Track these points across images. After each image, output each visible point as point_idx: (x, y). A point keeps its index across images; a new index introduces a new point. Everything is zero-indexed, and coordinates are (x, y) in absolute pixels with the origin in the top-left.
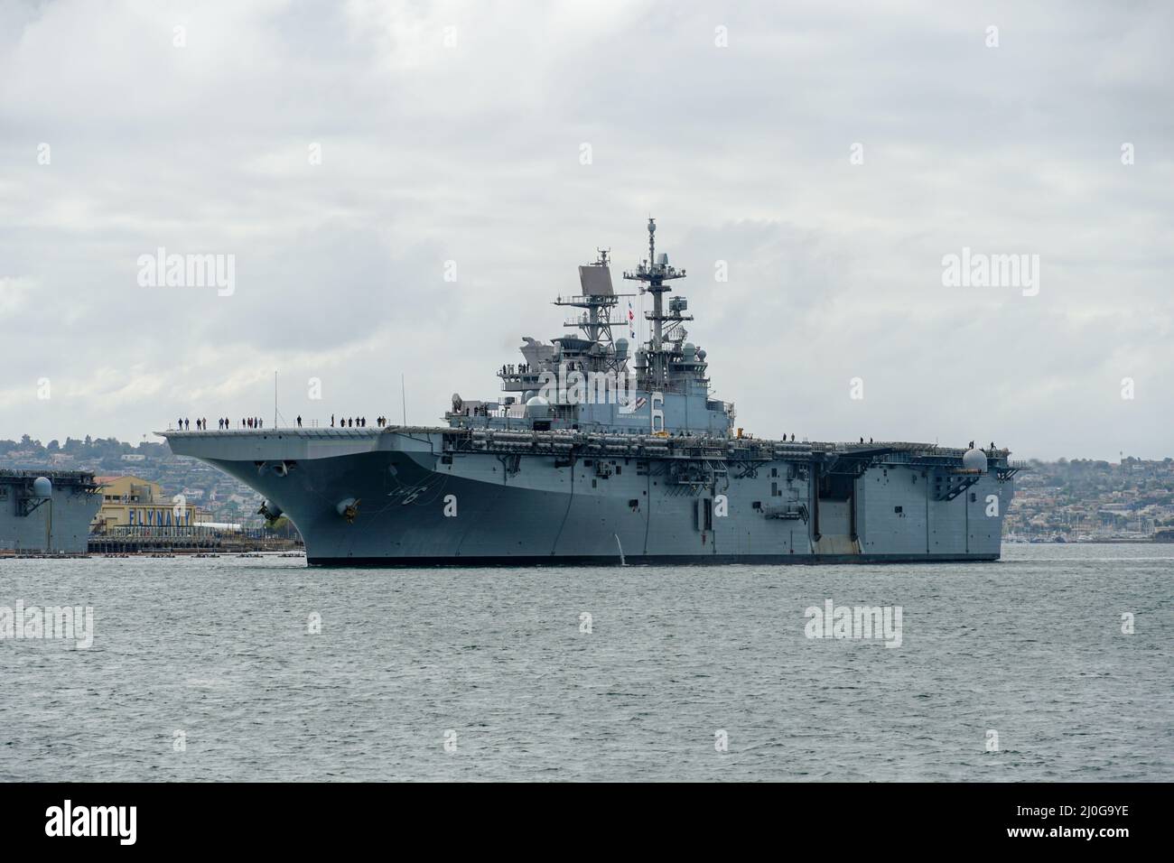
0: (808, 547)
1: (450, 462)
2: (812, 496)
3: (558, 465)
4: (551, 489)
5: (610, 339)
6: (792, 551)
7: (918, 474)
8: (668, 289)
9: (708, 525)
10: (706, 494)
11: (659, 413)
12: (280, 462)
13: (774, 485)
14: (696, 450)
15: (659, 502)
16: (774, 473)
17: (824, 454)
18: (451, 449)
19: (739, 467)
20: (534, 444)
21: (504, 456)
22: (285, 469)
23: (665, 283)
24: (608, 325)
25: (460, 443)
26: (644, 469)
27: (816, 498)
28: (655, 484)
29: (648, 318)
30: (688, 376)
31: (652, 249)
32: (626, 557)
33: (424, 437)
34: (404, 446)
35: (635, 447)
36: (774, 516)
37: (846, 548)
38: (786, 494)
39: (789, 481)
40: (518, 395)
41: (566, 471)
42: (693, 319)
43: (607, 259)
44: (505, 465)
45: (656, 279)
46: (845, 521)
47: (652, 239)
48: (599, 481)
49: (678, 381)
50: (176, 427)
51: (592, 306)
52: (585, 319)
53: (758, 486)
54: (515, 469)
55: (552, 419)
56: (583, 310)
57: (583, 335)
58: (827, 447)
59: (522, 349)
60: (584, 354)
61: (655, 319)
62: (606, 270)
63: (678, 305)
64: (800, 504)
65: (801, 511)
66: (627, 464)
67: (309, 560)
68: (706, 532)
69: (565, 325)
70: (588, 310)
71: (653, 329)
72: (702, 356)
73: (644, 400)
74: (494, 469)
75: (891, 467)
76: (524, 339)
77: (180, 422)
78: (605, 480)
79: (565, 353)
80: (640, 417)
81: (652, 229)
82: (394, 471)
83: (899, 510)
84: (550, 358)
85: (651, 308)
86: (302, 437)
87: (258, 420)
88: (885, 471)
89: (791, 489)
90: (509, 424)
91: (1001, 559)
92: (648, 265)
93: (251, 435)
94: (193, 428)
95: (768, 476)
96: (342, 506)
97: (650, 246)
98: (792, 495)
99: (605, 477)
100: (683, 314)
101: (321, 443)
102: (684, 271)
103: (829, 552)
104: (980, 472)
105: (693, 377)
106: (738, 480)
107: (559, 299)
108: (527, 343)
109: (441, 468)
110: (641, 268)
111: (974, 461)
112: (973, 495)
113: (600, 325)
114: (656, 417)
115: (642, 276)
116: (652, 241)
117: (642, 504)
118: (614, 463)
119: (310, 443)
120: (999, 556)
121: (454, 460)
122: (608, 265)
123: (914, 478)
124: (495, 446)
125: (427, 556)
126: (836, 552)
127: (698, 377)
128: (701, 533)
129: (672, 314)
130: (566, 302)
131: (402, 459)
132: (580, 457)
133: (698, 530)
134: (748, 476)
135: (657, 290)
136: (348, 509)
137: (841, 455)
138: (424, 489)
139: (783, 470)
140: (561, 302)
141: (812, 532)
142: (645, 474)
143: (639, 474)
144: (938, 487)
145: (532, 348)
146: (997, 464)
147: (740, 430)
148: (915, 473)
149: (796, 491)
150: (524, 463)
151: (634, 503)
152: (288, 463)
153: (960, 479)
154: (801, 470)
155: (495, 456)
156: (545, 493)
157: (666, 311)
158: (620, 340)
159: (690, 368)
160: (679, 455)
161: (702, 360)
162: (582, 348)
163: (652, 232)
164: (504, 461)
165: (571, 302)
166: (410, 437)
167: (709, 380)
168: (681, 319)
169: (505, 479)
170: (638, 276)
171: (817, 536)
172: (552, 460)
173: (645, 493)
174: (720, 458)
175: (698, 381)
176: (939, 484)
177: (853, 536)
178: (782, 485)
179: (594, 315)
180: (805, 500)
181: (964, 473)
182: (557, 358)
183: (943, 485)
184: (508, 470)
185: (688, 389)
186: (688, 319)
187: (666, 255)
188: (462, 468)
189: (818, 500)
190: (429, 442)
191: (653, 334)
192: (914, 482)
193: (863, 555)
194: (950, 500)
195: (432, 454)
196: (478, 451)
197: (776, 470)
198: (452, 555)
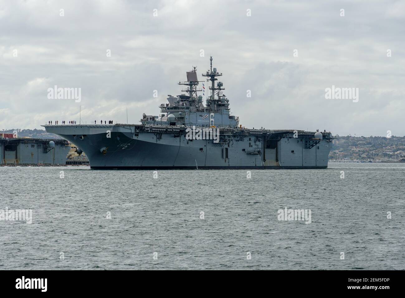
0: (261, 164)
1: (138, 136)
2: (263, 147)
3: (175, 137)
4: (173, 145)
5: (197, 96)
6: (256, 165)
7: (299, 140)
8: (216, 79)
9: (227, 157)
10: (226, 146)
11: (213, 120)
12: (81, 135)
13: (250, 144)
14: (222, 132)
15: (210, 149)
16: (250, 139)
17: (266, 133)
18: (138, 131)
19: (238, 137)
20: (166, 130)
22: (83, 137)
23: (215, 77)
24: (196, 91)
25: (141, 129)
27: (264, 148)
28: (209, 143)
29: (210, 89)
30: (223, 108)
31: (211, 67)
32: (198, 167)
33: (129, 127)
34: (122, 130)
36: (249, 154)
37: (275, 164)
38: (254, 146)
39: (255, 142)
40: (165, 114)
41: (178, 138)
43: (196, 69)
44: (157, 136)
45: (213, 76)
46: (274, 155)
47: (211, 63)
48: (190, 142)
49: (220, 109)
51: (191, 85)
52: (188, 89)
53: (244, 144)
54: (160, 138)
55: (176, 122)
56: (188, 86)
57: (187, 94)
58: (268, 131)
59: (167, 99)
60: (187, 101)
61: (212, 89)
62: (195, 73)
63: (220, 85)
64: (259, 150)
65: (259, 152)
67: (91, 167)
68: (226, 159)
69: (182, 91)
70: (189, 86)
72: (228, 101)
73: (208, 115)
75: (290, 138)
76: (168, 96)
79: (181, 100)
80: (206, 121)
81: (211, 60)
82: (118, 139)
83: (293, 152)
84: (176, 102)
85: (211, 86)
86: (88, 127)
87: (75, 121)
88: (288, 139)
89: (255, 145)
90: (161, 123)
91: (328, 168)
92: (210, 72)
95: (248, 141)
96: (102, 150)
97: (210, 65)
98: (256, 147)
99: (191, 140)
100: (221, 87)
101: (94, 129)
102: (222, 74)
103: (269, 165)
104: (320, 139)
105: (224, 108)
106: (237, 142)
107: (180, 83)
108: (169, 97)
109: (135, 138)
110: (207, 72)
111: (318, 136)
112: (318, 147)
113: (193, 91)
114: (211, 121)
115: (208, 75)
116: (211, 64)
117: (204, 149)
119: (91, 129)
120: (327, 167)
121: (139, 135)
122: (196, 71)
124: (153, 130)
125: (131, 166)
126: (271, 165)
127: (226, 108)
128: (224, 159)
129: (218, 87)
130: (182, 83)
131: (121, 135)
132: (183, 134)
133: (224, 158)
134: (241, 141)
135: (213, 80)
136: (104, 151)
137: (272, 134)
138: (129, 144)
139: (253, 138)
140: (181, 83)
141: (263, 159)
143: (203, 140)
144: (306, 144)
145: (171, 98)
146: (327, 137)
147: (241, 125)
149: (258, 145)
150: (163, 136)
151: (201, 149)
152: (84, 135)
153: (313, 142)
154: (259, 139)
155: (153, 134)
156: (171, 146)
157: (216, 86)
158: (199, 96)
159: (224, 105)
161: (228, 103)
162: (186, 99)
163: (211, 61)
164: (156, 135)
165: (184, 83)
166: (124, 127)
167: (230, 109)
168: (221, 89)
169: (157, 141)
170: (207, 75)
171: (264, 160)
172: (173, 135)
173: (205, 146)
175: (226, 109)
177: (277, 160)
178: (253, 143)
179: (191, 88)
180: (260, 148)
181: (315, 140)
182: (178, 102)
183: (308, 144)
184: (158, 138)
185: (223, 112)
186: (223, 89)
187: (216, 68)
188: (142, 138)
189: (265, 149)
190: (130, 129)
191: (212, 94)
192: (298, 143)
193: (280, 166)
194: (310, 148)
195: (131, 133)
196: (147, 132)
197: (250, 138)
198: (139, 166)
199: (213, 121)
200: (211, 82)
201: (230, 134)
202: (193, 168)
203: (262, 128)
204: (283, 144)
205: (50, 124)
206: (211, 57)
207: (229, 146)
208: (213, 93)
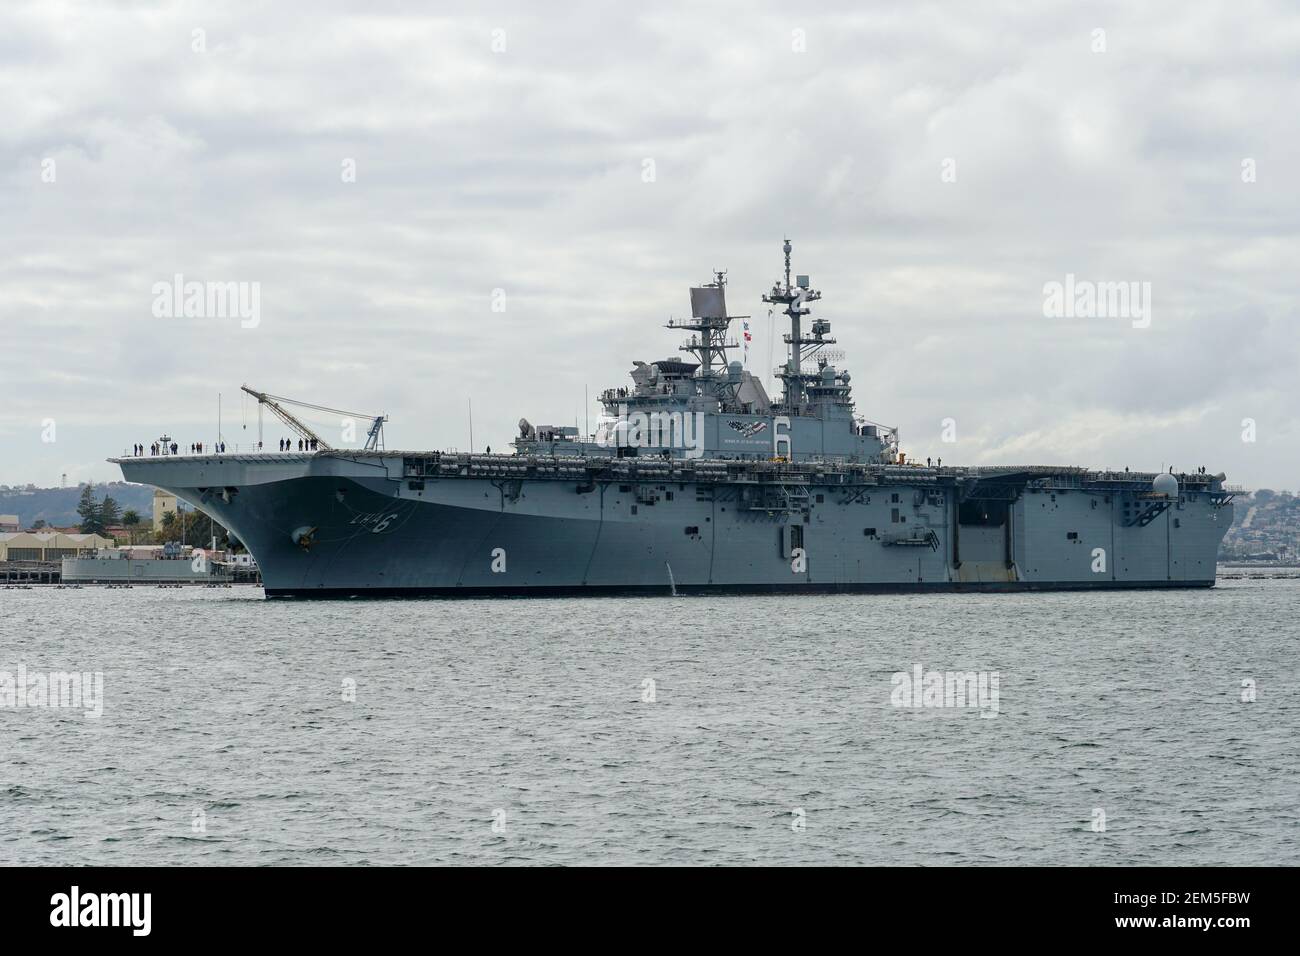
1: (421, 488)
2: (950, 522)
3: (579, 491)
4: (569, 516)
5: (725, 362)
6: (920, 579)
7: (1100, 499)
8: (807, 312)
10: (796, 519)
11: (786, 438)
12: (221, 488)
13: (895, 512)
14: (768, 475)
15: (728, 529)
16: (895, 498)
17: (954, 478)
18: (413, 473)
19: (844, 492)
21: (501, 482)
22: (225, 495)
23: (802, 306)
24: (723, 348)
25: (428, 467)
26: (707, 495)
27: (956, 525)
28: (723, 510)
29: (786, 342)
30: (827, 400)
31: (788, 271)
32: (678, 587)
35: (678, 472)
36: (891, 544)
37: (1000, 575)
38: (912, 520)
39: (916, 506)
41: (592, 497)
42: (835, 342)
43: (723, 280)
44: (502, 491)
45: (793, 301)
46: (998, 549)
47: (787, 261)
48: (641, 508)
49: (815, 405)
51: (704, 329)
52: (694, 342)
53: (876, 512)
54: (514, 497)
57: (689, 358)
58: (957, 471)
59: (632, 373)
60: (685, 378)
61: (801, 342)
62: (721, 291)
63: (821, 328)
64: (928, 530)
65: (930, 539)
66: (682, 489)
67: (267, 592)
69: (681, 349)
70: (699, 334)
71: (791, 352)
72: (846, 379)
73: (764, 424)
74: (486, 496)
75: (1061, 492)
76: (635, 364)
78: (650, 507)
79: (666, 378)
80: (757, 442)
81: (788, 250)
82: (340, 498)
83: (1073, 536)
84: (648, 383)
85: (790, 331)
88: (1053, 497)
89: (918, 515)
90: (583, 450)
91: (1216, 586)
92: (783, 287)
95: (887, 502)
96: (296, 535)
97: (784, 267)
98: (921, 521)
99: (650, 503)
100: (825, 337)
101: (257, 468)
102: (819, 293)
103: (974, 579)
104: (1167, 496)
105: (832, 401)
106: (843, 505)
107: (671, 322)
108: (637, 367)
109: (407, 494)
110: (775, 289)
111: (1163, 485)
112: (1175, 520)
113: (715, 348)
114: (779, 442)
115: (777, 299)
116: (788, 263)
117: (705, 530)
118: (662, 488)
119: (248, 468)
120: (1213, 583)
121: (426, 486)
122: (725, 287)
123: (1094, 504)
124: (474, 471)
125: (420, 586)
126: (984, 580)
127: (840, 401)
129: (812, 337)
130: (678, 325)
131: (347, 485)
132: (609, 483)
133: (786, 559)
134: (858, 502)
135: (795, 313)
136: (303, 537)
137: (979, 480)
138: (394, 516)
139: (908, 496)
140: (674, 325)
141: (950, 559)
142: (707, 499)
143: (699, 499)
144: (1127, 513)
145: (640, 371)
147: (902, 456)
148: (1095, 498)
149: (926, 517)
150: (525, 489)
151: (692, 531)
152: (229, 489)
153: (1148, 504)
154: (932, 496)
155: (484, 482)
156: (562, 520)
157: (806, 333)
158: (734, 363)
159: (833, 392)
160: (743, 480)
161: (846, 385)
162: (682, 371)
163: (787, 253)
164: (501, 487)
165: (682, 325)
166: (355, 462)
167: (854, 404)
168: (822, 342)
169: (503, 506)
170: (773, 298)
171: (957, 564)
172: (574, 486)
173: (708, 519)
174: (804, 483)
175: (839, 405)
176: (1127, 509)
177: (1009, 564)
178: (906, 509)
179: (706, 338)
180: (939, 526)
181: (1151, 498)
182: (654, 382)
183: (1132, 509)
184: (506, 496)
185: (825, 414)
186: (830, 342)
187: (807, 277)
188: (435, 494)
189: (960, 527)
190: (382, 466)
191: (791, 357)
192: (1093, 508)
193: (1022, 583)
194: (1143, 525)
195: (387, 479)
196: (453, 476)
197: (897, 495)
198: (452, 585)
199: (786, 442)
201: (801, 480)
202: (662, 591)
204: (1030, 510)
205: (138, 454)
206: (787, 242)
207: (807, 519)
208: (797, 353)
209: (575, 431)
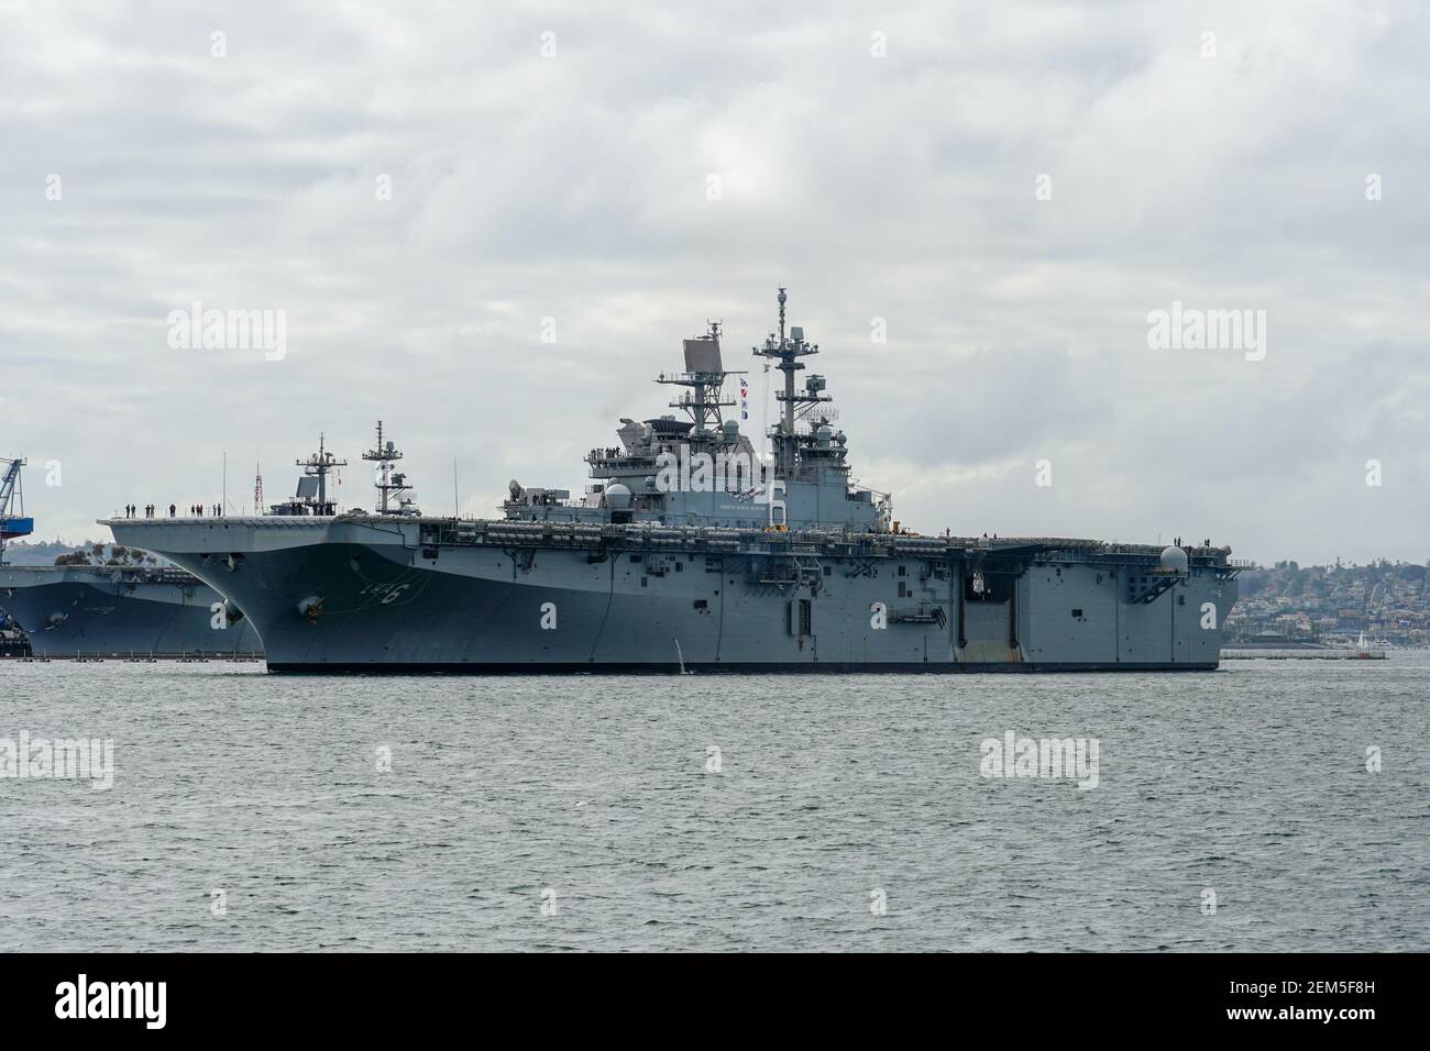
0: (952, 654)
1: (436, 556)
2: (955, 597)
3: (591, 560)
4: (582, 589)
5: (720, 421)
6: (926, 659)
7: (1105, 573)
8: (801, 366)
9: (806, 629)
10: (804, 593)
11: (781, 503)
12: (226, 554)
13: (902, 586)
14: (779, 545)
15: (737, 603)
16: (902, 571)
17: (963, 550)
18: (430, 540)
19: (852, 564)
21: (514, 550)
22: (231, 562)
23: (797, 360)
24: (717, 405)
25: (445, 534)
26: (716, 566)
27: (961, 598)
28: (732, 582)
29: (779, 399)
30: (821, 463)
31: (782, 322)
32: (685, 665)
33: (394, 528)
34: (362, 537)
35: (692, 541)
36: (898, 621)
37: (1005, 656)
38: (918, 595)
39: (923, 580)
41: (604, 568)
42: (830, 400)
43: (718, 332)
44: (514, 560)
45: (788, 355)
46: (1004, 626)
47: (782, 311)
48: (651, 579)
49: (810, 469)
50: (123, 515)
51: (698, 385)
52: (688, 398)
53: (878, 586)
54: (526, 566)
55: (633, 510)
56: (687, 388)
57: (685, 417)
58: (967, 542)
59: (618, 431)
60: (680, 437)
61: (796, 399)
62: (716, 343)
63: (815, 384)
64: (936, 606)
65: (937, 614)
66: (691, 559)
67: (269, 666)
68: (804, 636)
69: (671, 406)
70: (692, 390)
71: (784, 409)
72: (842, 440)
74: (499, 565)
75: (1068, 565)
76: (622, 421)
77: (128, 508)
78: (660, 578)
79: (659, 437)
80: (752, 508)
81: (782, 299)
82: (355, 566)
83: (1077, 613)
84: (641, 442)
85: (782, 387)
86: (248, 526)
88: (1059, 570)
89: (925, 590)
90: (576, 515)
91: (1220, 668)
92: (777, 339)
93: (197, 523)
94: (141, 515)
95: (893, 575)
96: (303, 606)
97: (779, 318)
98: (927, 596)
99: (660, 574)
100: (820, 394)
101: (267, 533)
102: (816, 347)
103: (980, 660)
104: (1177, 572)
105: (828, 464)
106: (850, 577)
107: (662, 376)
108: (624, 425)
109: (421, 563)
110: (768, 342)
111: (1171, 559)
112: (1181, 598)
113: (709, 405)
114: (774, 508)
115: (770, 352)
116: (782, 314)
117: (713, 605)
118: (672, 559)
119: (258, 533)
120: (1217, 665)
121: (441, 554)
122: (720, 339)
123: (1099, 579)
125: (425, 661)
126: (988, 660)
127: (835, 464)
128: (796, 638)
129: (807, 394)
130: (669, 380)
131: (363, 553)
132: (619, 552)
133: (793, 636)
134: (865, 574)
135: (789, 367)
136: (309, 608)
137: (988, 552)
138: (406, 586)
139: (915, 569)
140: (664, 380)
141: (955, 638)
142: (717, 571)
143: (708, 571)
144: (1132, 589)
145: (629, 430)
146: (1208, 563)
147: (896, 524)
148: (1102, 573)
149: (933, 592)
150: (539, 558)
151: (700, 604)
152: (236, 555)
153: (1155, 580)
154: (939, 569)
155: (501, 550)
156: (574, 592)
157: (800, 389)
158: (729, 422)
159: (827, 454)
160: (755, 550)
161: (841, 446)
162: (677, 431)
163: (782, 303)
164: (513, 556)
165: (675, 379)
166: (373, 528)
167: (850, 468)
168: (817, 400)
169: (515, 577)
170: (766, 351)
171: (962, 642)
172: (586, 555)
173: (717, 593)
174: (815, 555)
175: (835, 468)
176: (1132, 585)
177: (1013, 643)
178: (912, 583)
179: (700, 394)
180: (945, 602)
181: (1159, 573)
182: (648, 443)
183: (1138, 584)
184: (519, 566)
185: (821, 477)
186: (825, 400)
187: (801, 329)
188: (450, 563)
189: (965, 602)
190: (400, 533)
191: (784, 416)
192: (1098, 583)
193: (1028, 664)
194: (1148, 602)
195: (404, 547)
196: (469, 543)
197: (904, 568)
198: (458, 660)
199: (781, 508)
200: (782, 374)
201: (812, 551)
202: (670, 669)
203: (948, 531)
204: (1037, 585)
205: (130, 516)
206: (782, 290)
207: (814, 593)
208: (790, 412)
209: (566, 494)
